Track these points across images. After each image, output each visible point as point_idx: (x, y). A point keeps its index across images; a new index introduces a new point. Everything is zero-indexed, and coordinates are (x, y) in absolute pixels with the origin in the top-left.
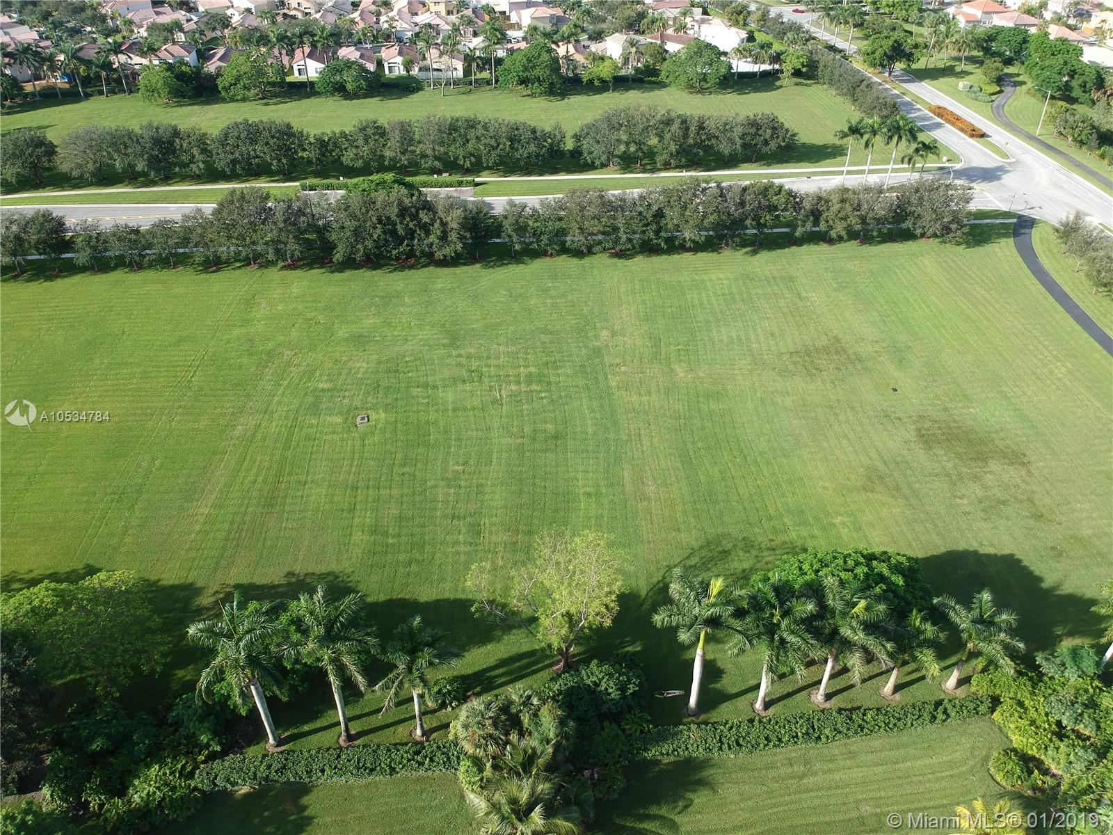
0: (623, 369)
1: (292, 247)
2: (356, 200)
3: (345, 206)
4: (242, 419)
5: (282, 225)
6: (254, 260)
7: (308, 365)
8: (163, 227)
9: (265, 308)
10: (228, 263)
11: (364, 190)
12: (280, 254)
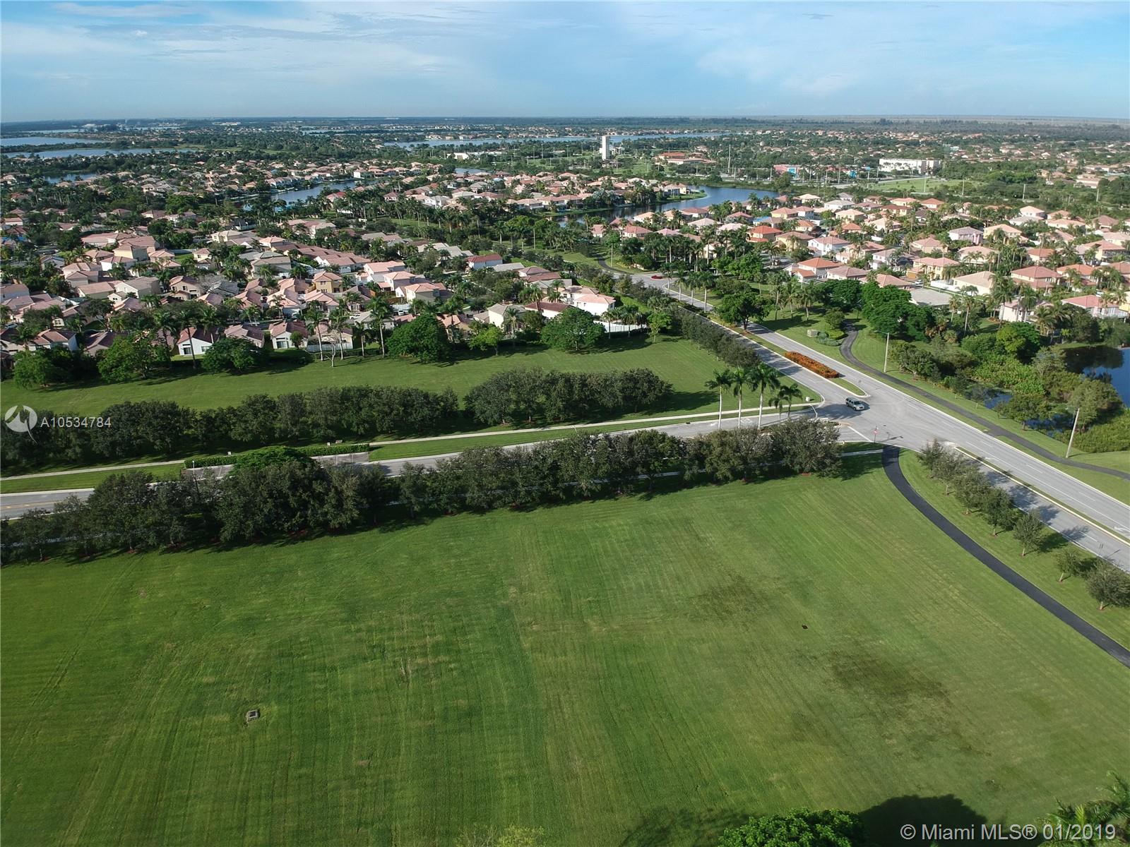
0: (535, 628)
1: (176, 528)
2: (245, 476)
3: (233, 483)
4: (115, 727)
5: (165, 508)
6: (133, 545)
7: (191, 657)
8: (33, 520)
9: (143, 597)
10: (104, 551)
11: (254, 465)
12: (162, 537)
